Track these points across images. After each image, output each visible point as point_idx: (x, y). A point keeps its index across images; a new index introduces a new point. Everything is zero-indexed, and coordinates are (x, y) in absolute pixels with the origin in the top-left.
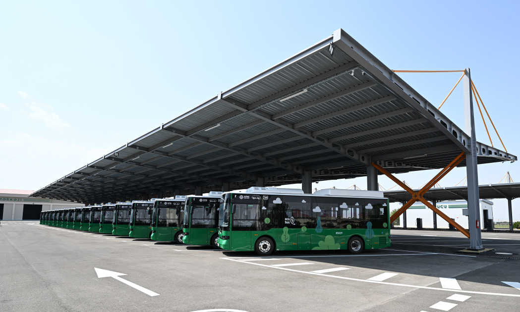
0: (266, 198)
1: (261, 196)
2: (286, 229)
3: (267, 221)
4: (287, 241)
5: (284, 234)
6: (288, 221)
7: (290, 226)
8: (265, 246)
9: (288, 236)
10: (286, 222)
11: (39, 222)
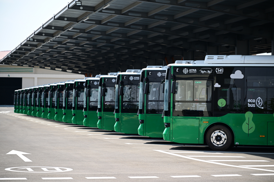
0: (221, 71)
1: (214, 68)
2: (249, 115)
3: (222, 103)
4: (251, 131)
5: (247, 121)
6: (253, 103)
7: (255, 110)
8: (218, 138)
9: (252, 125)
10: (249, 105)
11: (13, 108)
